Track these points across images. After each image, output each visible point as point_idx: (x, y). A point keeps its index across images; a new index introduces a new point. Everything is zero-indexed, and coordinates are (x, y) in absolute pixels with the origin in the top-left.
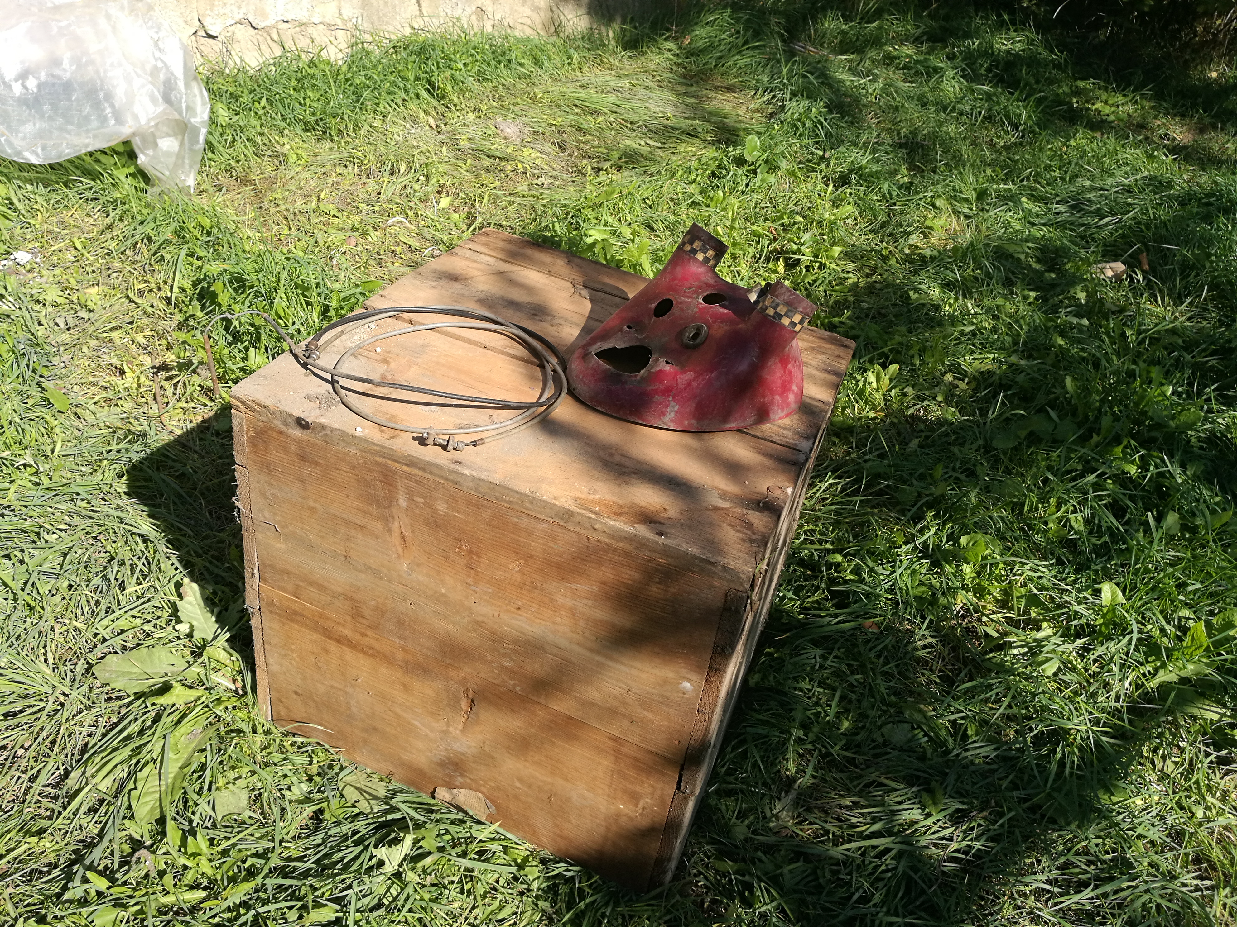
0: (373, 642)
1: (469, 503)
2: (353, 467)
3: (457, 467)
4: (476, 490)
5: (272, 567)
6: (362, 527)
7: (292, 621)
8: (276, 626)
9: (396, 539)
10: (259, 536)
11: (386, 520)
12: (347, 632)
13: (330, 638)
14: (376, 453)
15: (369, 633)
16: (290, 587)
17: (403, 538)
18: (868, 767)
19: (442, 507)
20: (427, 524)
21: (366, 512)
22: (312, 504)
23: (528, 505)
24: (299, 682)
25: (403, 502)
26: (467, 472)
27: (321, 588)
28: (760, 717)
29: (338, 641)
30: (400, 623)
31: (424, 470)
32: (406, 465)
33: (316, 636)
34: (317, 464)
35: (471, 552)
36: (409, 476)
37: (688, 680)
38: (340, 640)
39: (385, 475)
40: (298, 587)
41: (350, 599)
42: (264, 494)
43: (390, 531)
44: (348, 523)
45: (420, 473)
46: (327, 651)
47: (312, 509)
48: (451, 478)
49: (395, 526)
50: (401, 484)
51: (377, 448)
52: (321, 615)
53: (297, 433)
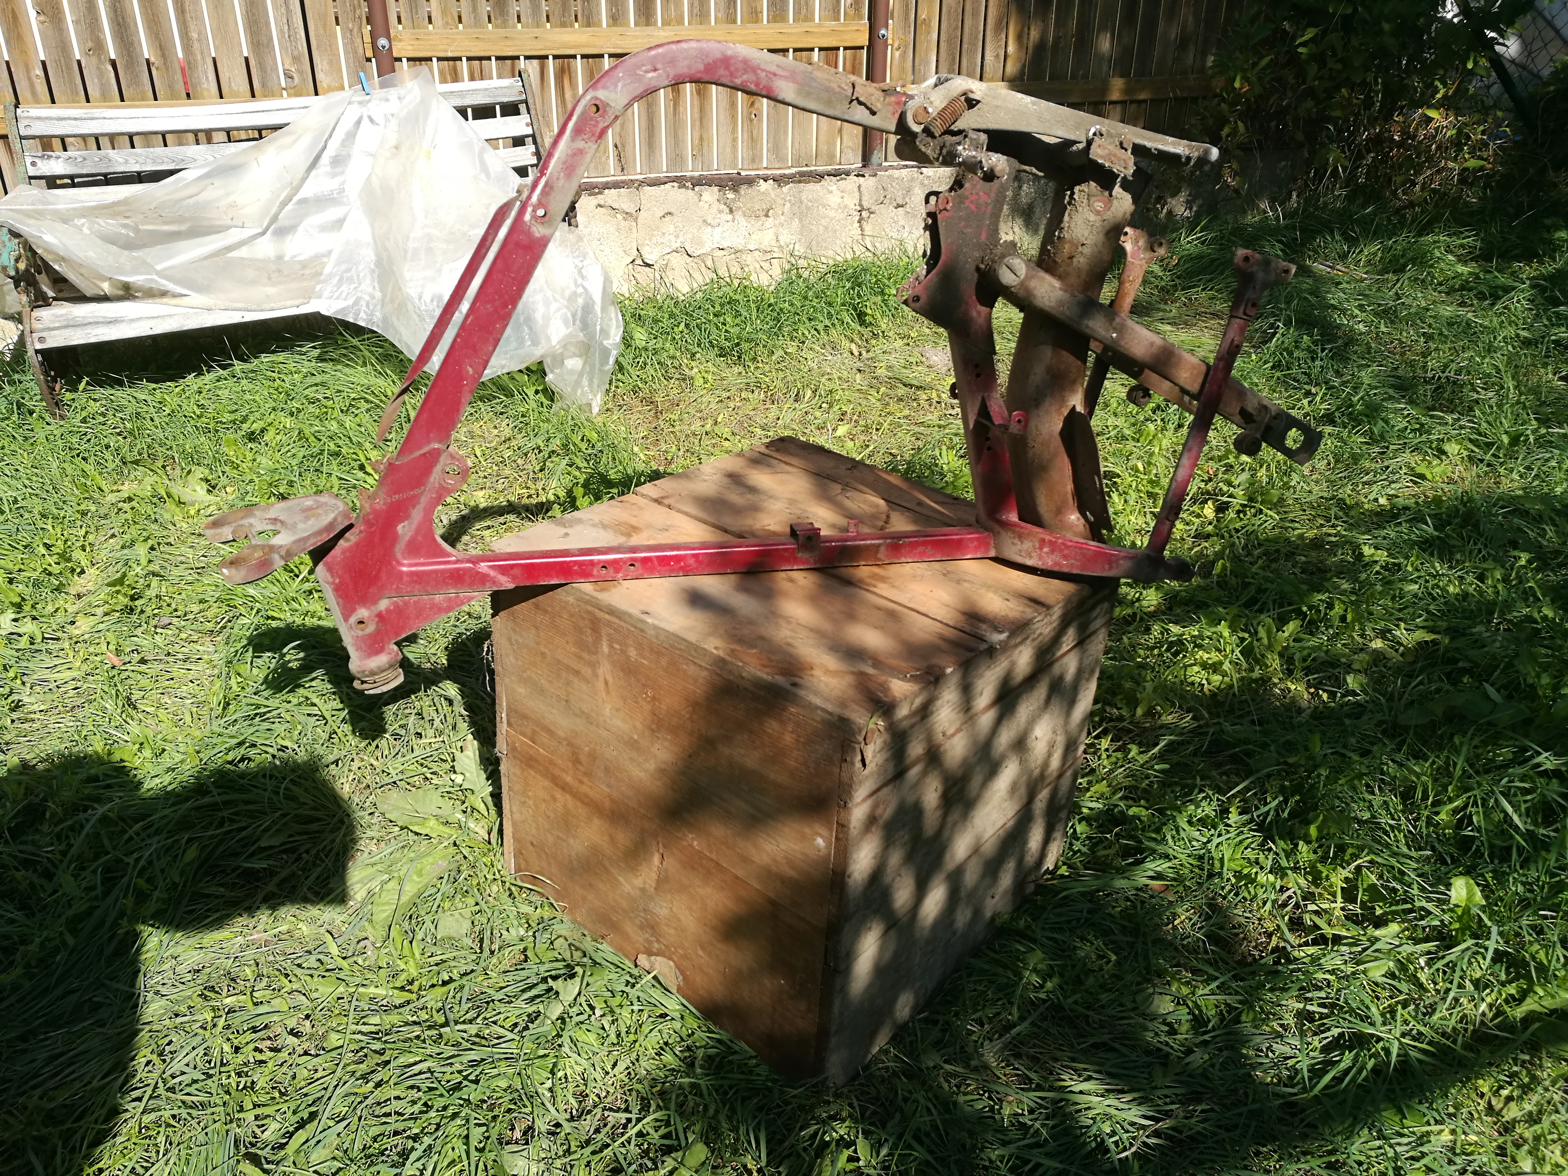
0: (588, 790)
1: (652, 650)
2: (571, 615)
3: (644, 617)
4: (657, 637)
5: (516, 712)
6: (577, 673)
7: (530, 766)
8: (518, 771)
9: (601, 685)
10: (507, 680)
11: (594, 665)
12: (569, 779)
13: (557, 785)
14: (587, 602)
15: (585, 780)
16: (529, 732)
17: (606, 683)
18: (1102, 1027)
19: (632, 653)
20: (623, 670)
21: (580, 658)
22: (543, 649)
24: (534, 831)
25: (606, 649)
26: (650, 620)
27: (550, 733)
29: (563, 789)
30: (607, 770)
31: (619, 618)
32: (607, 613)
33: (547, 783)
34: (546, 611)
35: (654, 698)
36: (609, 624)
37: (821, 836)
38: (564, 788)
39: (593, 623)
40: (534, 732)
41: (570, 744)
42: (510, 640)
43: (597, 676)
44: (569, 669)
45: (616, 621)
46: (554, 799)
47: (543, 654)
48: (639, 625)
49: (600, 671)
50: (605, 631)
51: (587, 597)
52: (551, 762)
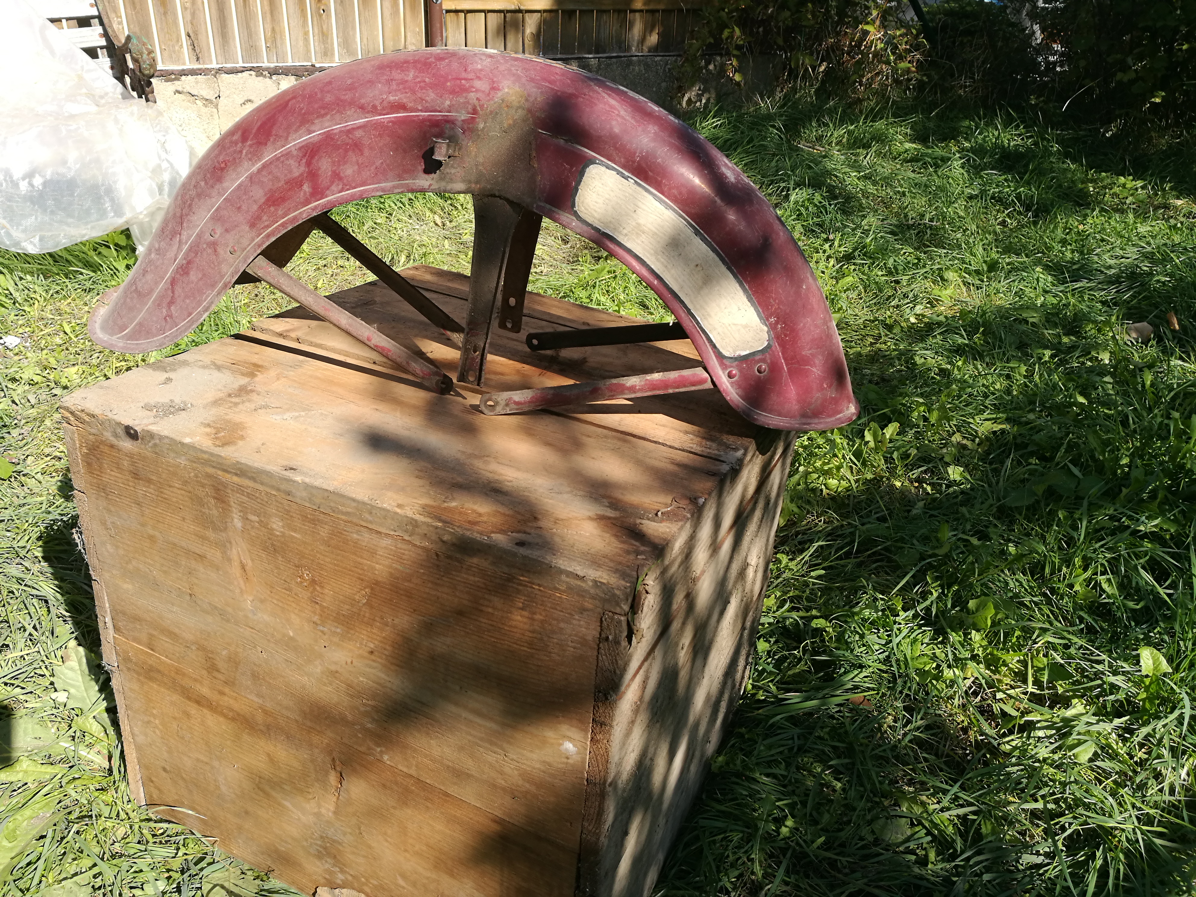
0: (232, 702)
1: (304, 518)
2: (185, 483)
3: (289, 474)
4: (310, 500)
5: (124, 613)
6: (201, 557)
7: (151, 679)
8: (136, 686)
9: (236, 571)
10: (107, 575)
11: (223, 546)
12: (205, 691)
13: (189, 698)
14: (206, 463)
15: (227, 690)
16: (144, 637)
17: (243, 567)
18: (853, 871)
19: (277, 525)
20: (265, 549)
21: (203, 538)
22: (151, 532)
23: (367, 516)
24: (166, 755)
25: (238, 523)
26: (298, 479)
27: (173, 636)
28: (723, 808)
29: (198, 703)
30: (255, 676)
31: (254, 479)
32: (236, 475)
33: (176, 697)
34: (149, 481)
35: (313, 582)
36: (240, 489)
37: (570, 739)
38: (200, 701)
39: (217, 490)
40: (151, 636)
41: (202, 648)
42: (104, 523)
43: (229, 560)
44: (188, 552)
45: (250, 484)
46: (188, 715)
47: (151, 538)
48: (283, 487)
49: (234, 553)
50: (234, 499)
51: (206, 456)
52: (178, 671)
53: (127, 444)
